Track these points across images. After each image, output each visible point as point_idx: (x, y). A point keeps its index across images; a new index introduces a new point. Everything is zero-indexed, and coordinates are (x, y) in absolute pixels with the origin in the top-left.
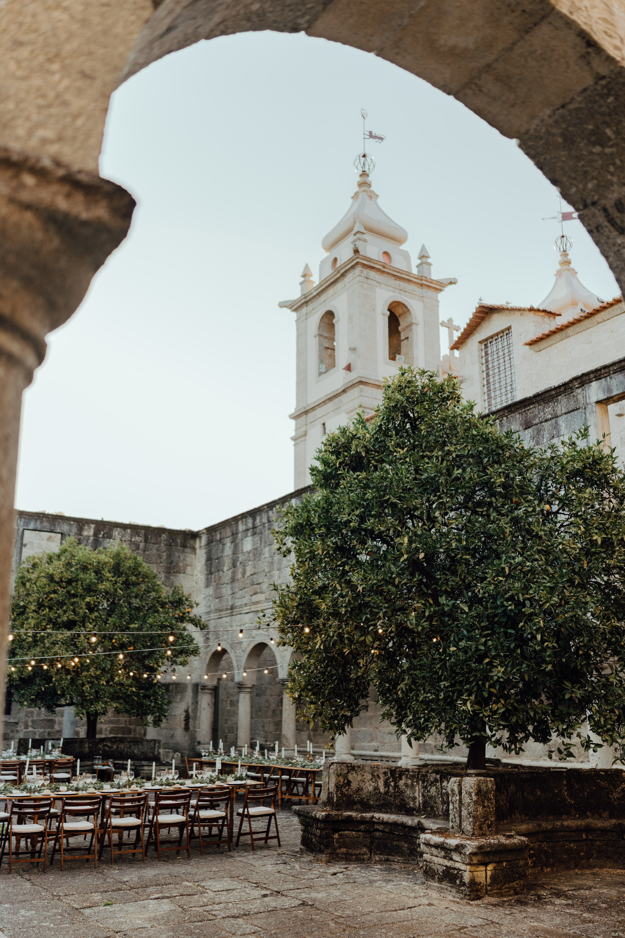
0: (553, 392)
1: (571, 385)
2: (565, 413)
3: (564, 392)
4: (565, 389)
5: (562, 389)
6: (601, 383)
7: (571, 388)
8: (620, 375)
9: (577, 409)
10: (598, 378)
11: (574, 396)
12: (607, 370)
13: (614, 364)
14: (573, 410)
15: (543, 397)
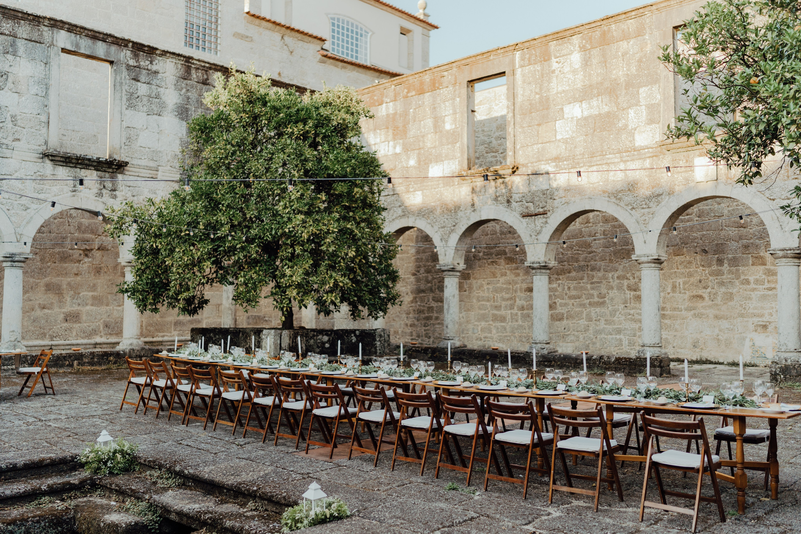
0: (20, 15)
1: (41, 20)
2: (26, 39)
3: (30, 21)
4: (33, 20)
5: (31, 17)
6: (71, 36)
7: (39, 22)
8: (89, 40)
9: (40, 43)
10: (69, 31)
11: (39, 30)
12: (82, 30)
13: (91, 30)
14: (37, 42)
15: (6, 11)
